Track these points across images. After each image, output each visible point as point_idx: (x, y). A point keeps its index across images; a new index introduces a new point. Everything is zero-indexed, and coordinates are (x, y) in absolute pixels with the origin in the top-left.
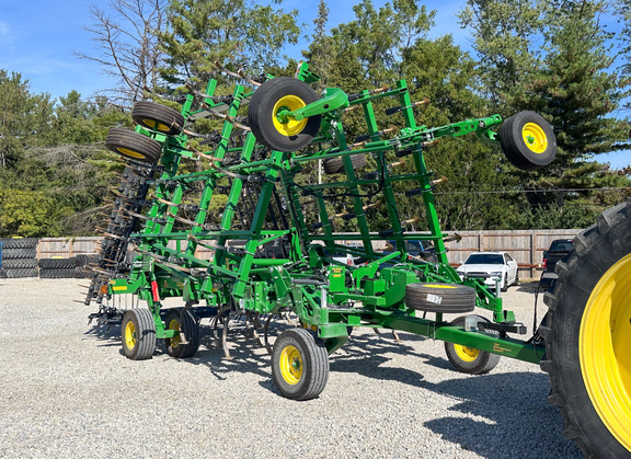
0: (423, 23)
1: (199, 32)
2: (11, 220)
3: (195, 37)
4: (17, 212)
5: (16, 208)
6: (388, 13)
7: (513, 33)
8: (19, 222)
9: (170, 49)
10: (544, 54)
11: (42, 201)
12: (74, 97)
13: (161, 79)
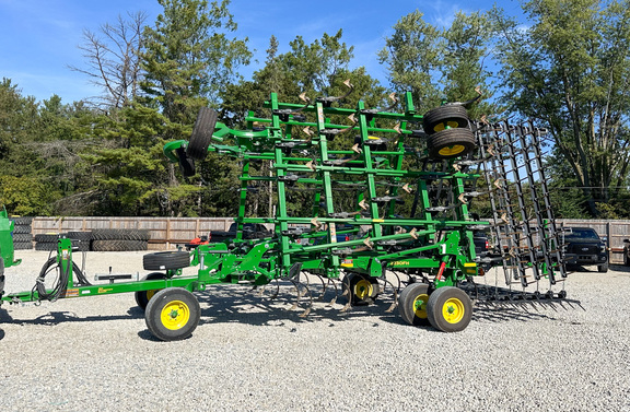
0: (344, 57)
1: (174, 54)
2: (9, 202)
3: (170, 58)
4: (14, 195)
5: (13, 192)
6: (318, 48)
7: (419, 70)
8: (16, 204)
9: (149, 67)
10: (443, 87)
11: (35, 186)
12: (56, 100)
13: (140, 91)
